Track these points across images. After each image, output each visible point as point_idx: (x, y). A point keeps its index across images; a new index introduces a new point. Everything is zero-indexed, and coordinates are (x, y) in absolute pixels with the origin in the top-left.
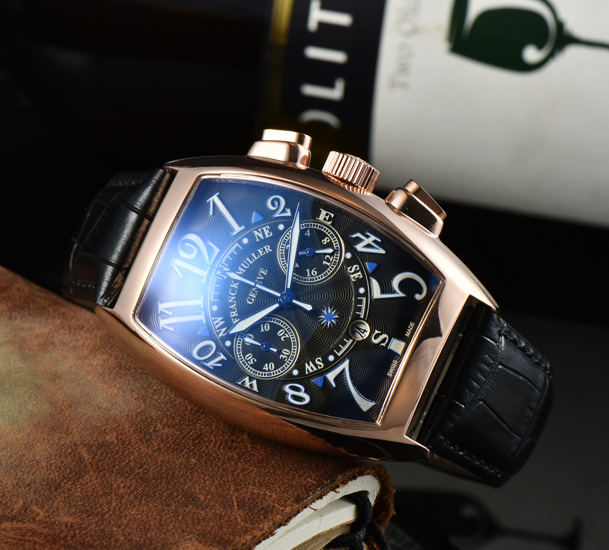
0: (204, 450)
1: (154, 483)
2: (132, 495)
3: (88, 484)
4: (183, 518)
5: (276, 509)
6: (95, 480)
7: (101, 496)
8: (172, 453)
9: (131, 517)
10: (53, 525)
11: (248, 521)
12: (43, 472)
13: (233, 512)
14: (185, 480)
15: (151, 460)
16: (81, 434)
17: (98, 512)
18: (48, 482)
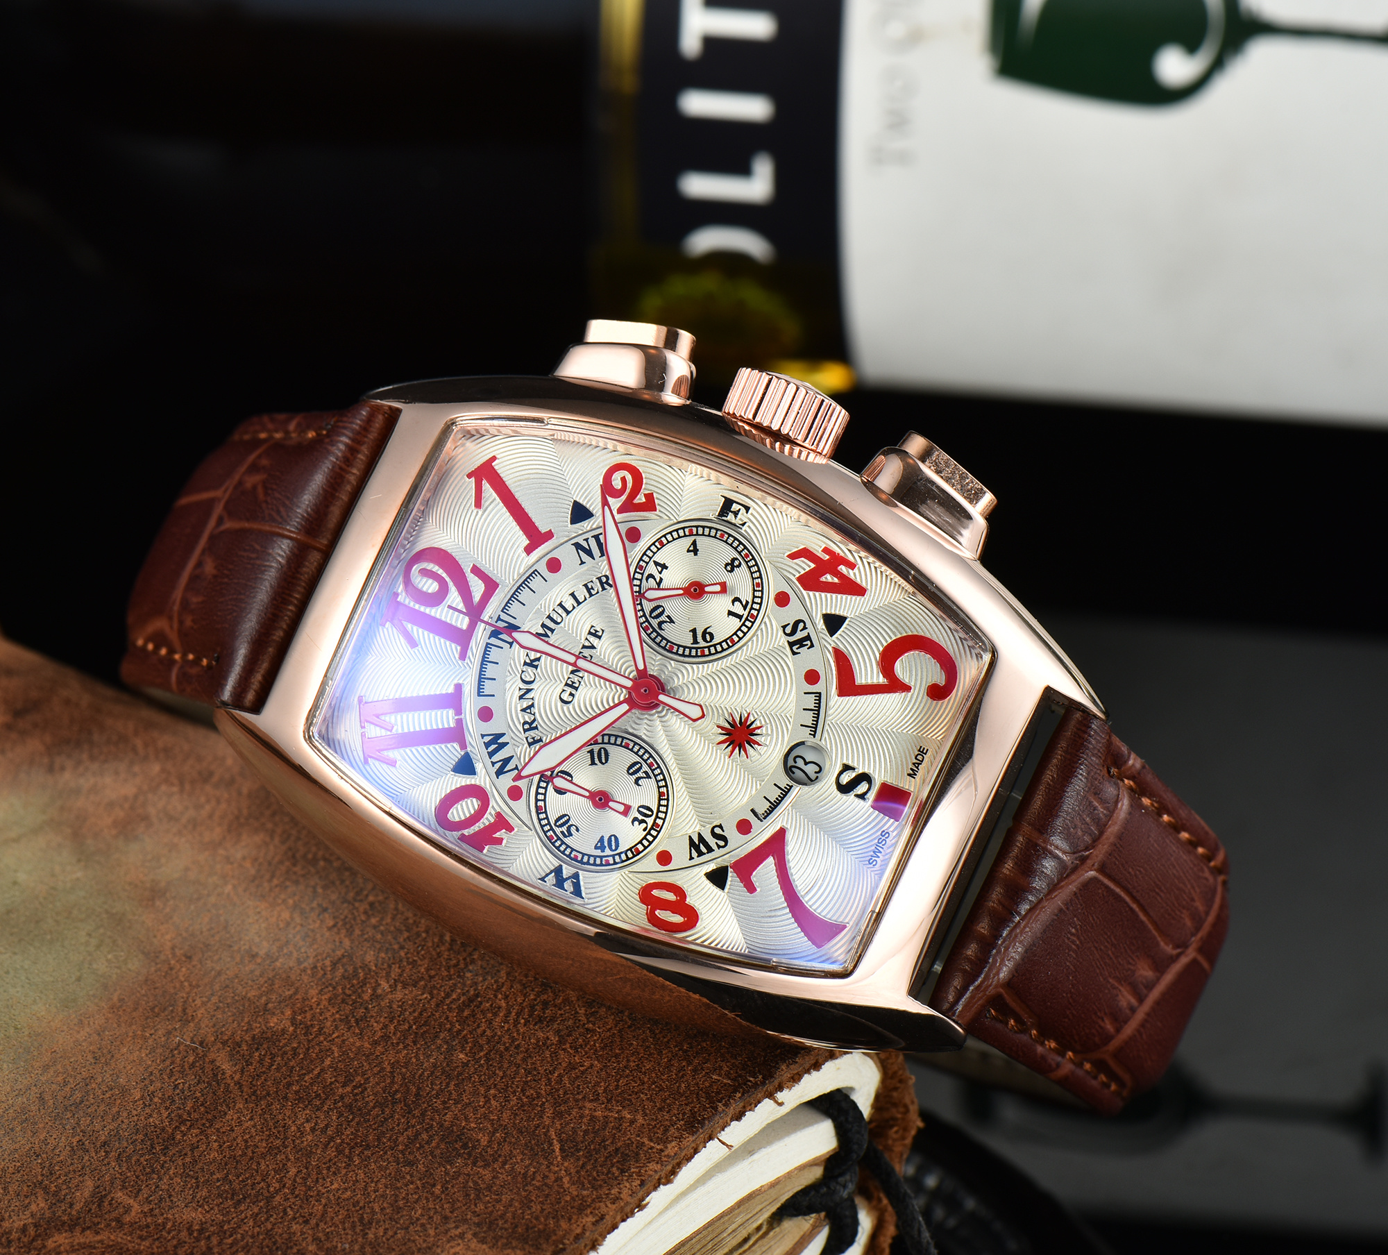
0: (484, 1031)
1: (378, 1116)
3: (233, 1131)
4: (445, 1189)
5: (645, 1149)
6: (249, 1120)
7: (263, 1156)
8: (415, 1043)
9: (331, 1197)
10: (161, 1231)
11: (586, 1182)
12: (135, 1112)
13: (552, 1167)
14: (444, 1103)
15: (369, 1063)
16: (214, 1019)
17: (258, 1192)
18: (147, 1134)
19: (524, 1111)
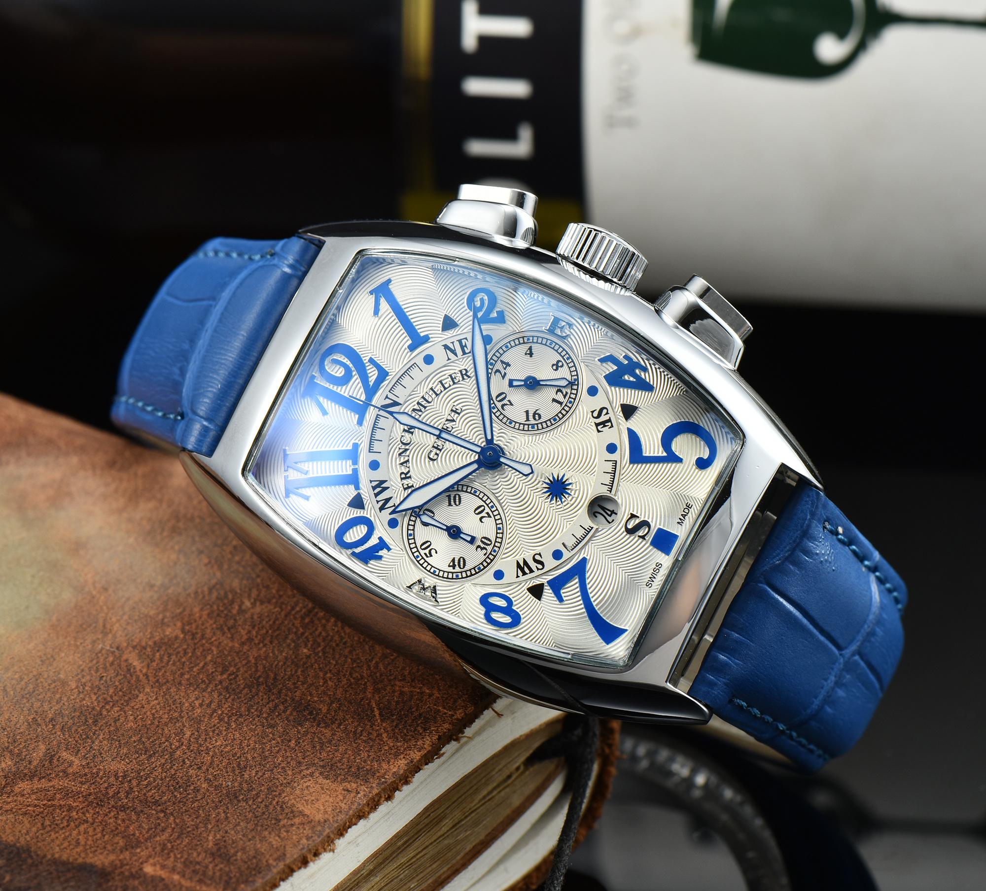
0: (321, 633)
1: (247, 694)
2: (215, 717)
3: (144, 707)
4: (297, 743)
5: (441, 714)
6: (155, 700)
7: (166, 724)
8: (271, 642)
9: (217, 751)
10: (95, 778)
11: (399, 737)
12: (72, 697)
13: (374, 727)
14: (294, 684)
15: (239, 658)
16: (126, 631)
17: (164, 749)
18: (82, 712)
19: (352, 688)
